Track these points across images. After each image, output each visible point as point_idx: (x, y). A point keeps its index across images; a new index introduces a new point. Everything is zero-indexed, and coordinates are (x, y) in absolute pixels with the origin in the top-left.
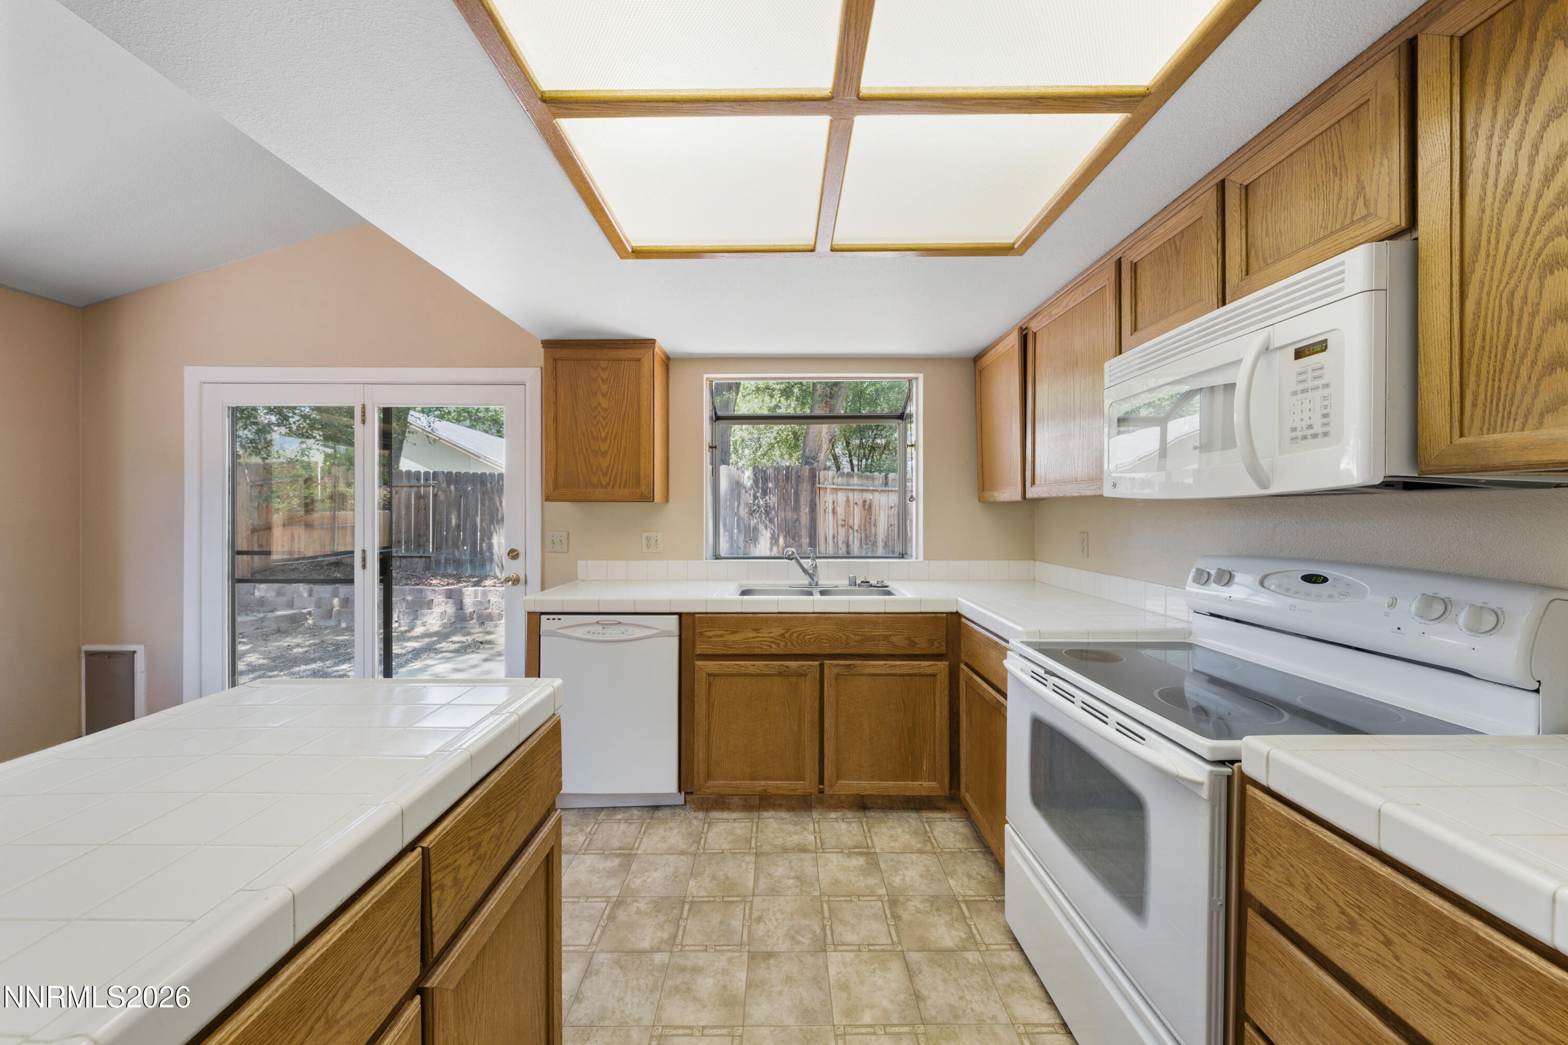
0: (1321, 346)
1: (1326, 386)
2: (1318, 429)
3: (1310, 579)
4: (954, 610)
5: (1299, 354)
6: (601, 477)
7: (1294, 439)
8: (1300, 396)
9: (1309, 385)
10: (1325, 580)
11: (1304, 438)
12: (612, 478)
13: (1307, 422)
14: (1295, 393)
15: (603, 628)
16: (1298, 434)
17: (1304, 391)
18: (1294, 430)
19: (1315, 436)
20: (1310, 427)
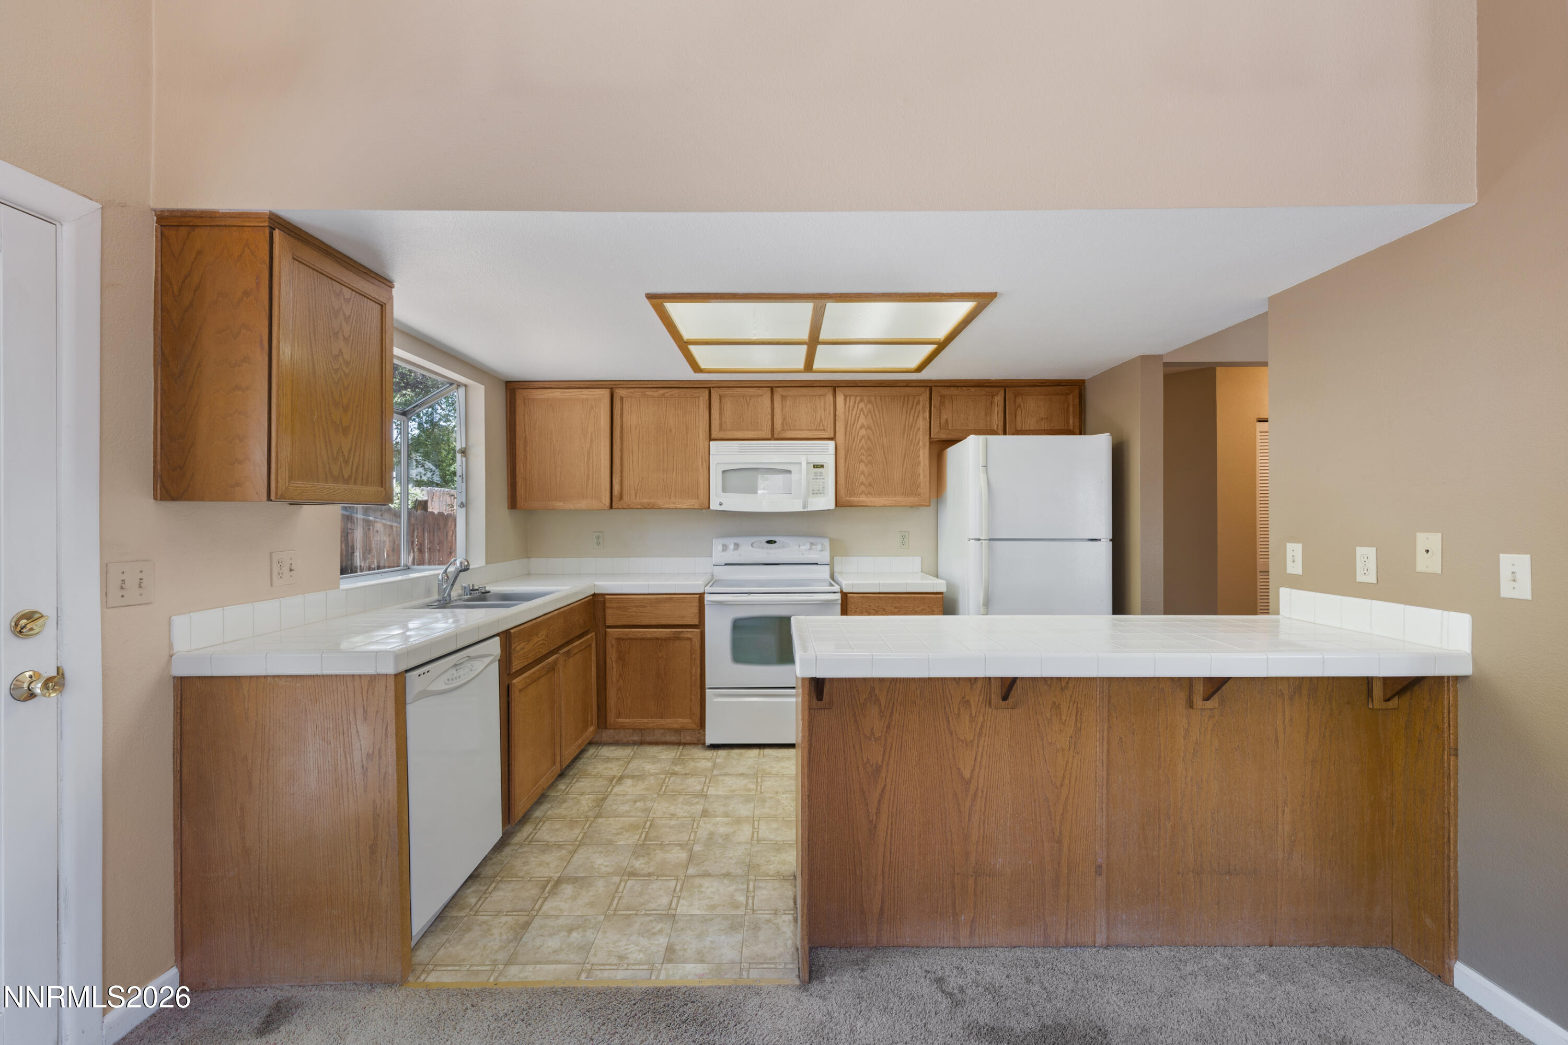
0: (822, 466)
1: (824, 479)
2: (821, 491)
3: (769, 542)
4: (592, 593)
5: (815, 466)
6: (343, 466)
7: (814, 493)
8: (815, 480)
9: (818, 477)
10: (775, 542)
11: (817, 493)
12: (354, 470)
13: (818, 489)
14: (813, 479)
15: (457, 670)
16: (815, 492)
17: (817, 479)
18: (813, 490)
19: (820, 493)
20: (819, 490)
